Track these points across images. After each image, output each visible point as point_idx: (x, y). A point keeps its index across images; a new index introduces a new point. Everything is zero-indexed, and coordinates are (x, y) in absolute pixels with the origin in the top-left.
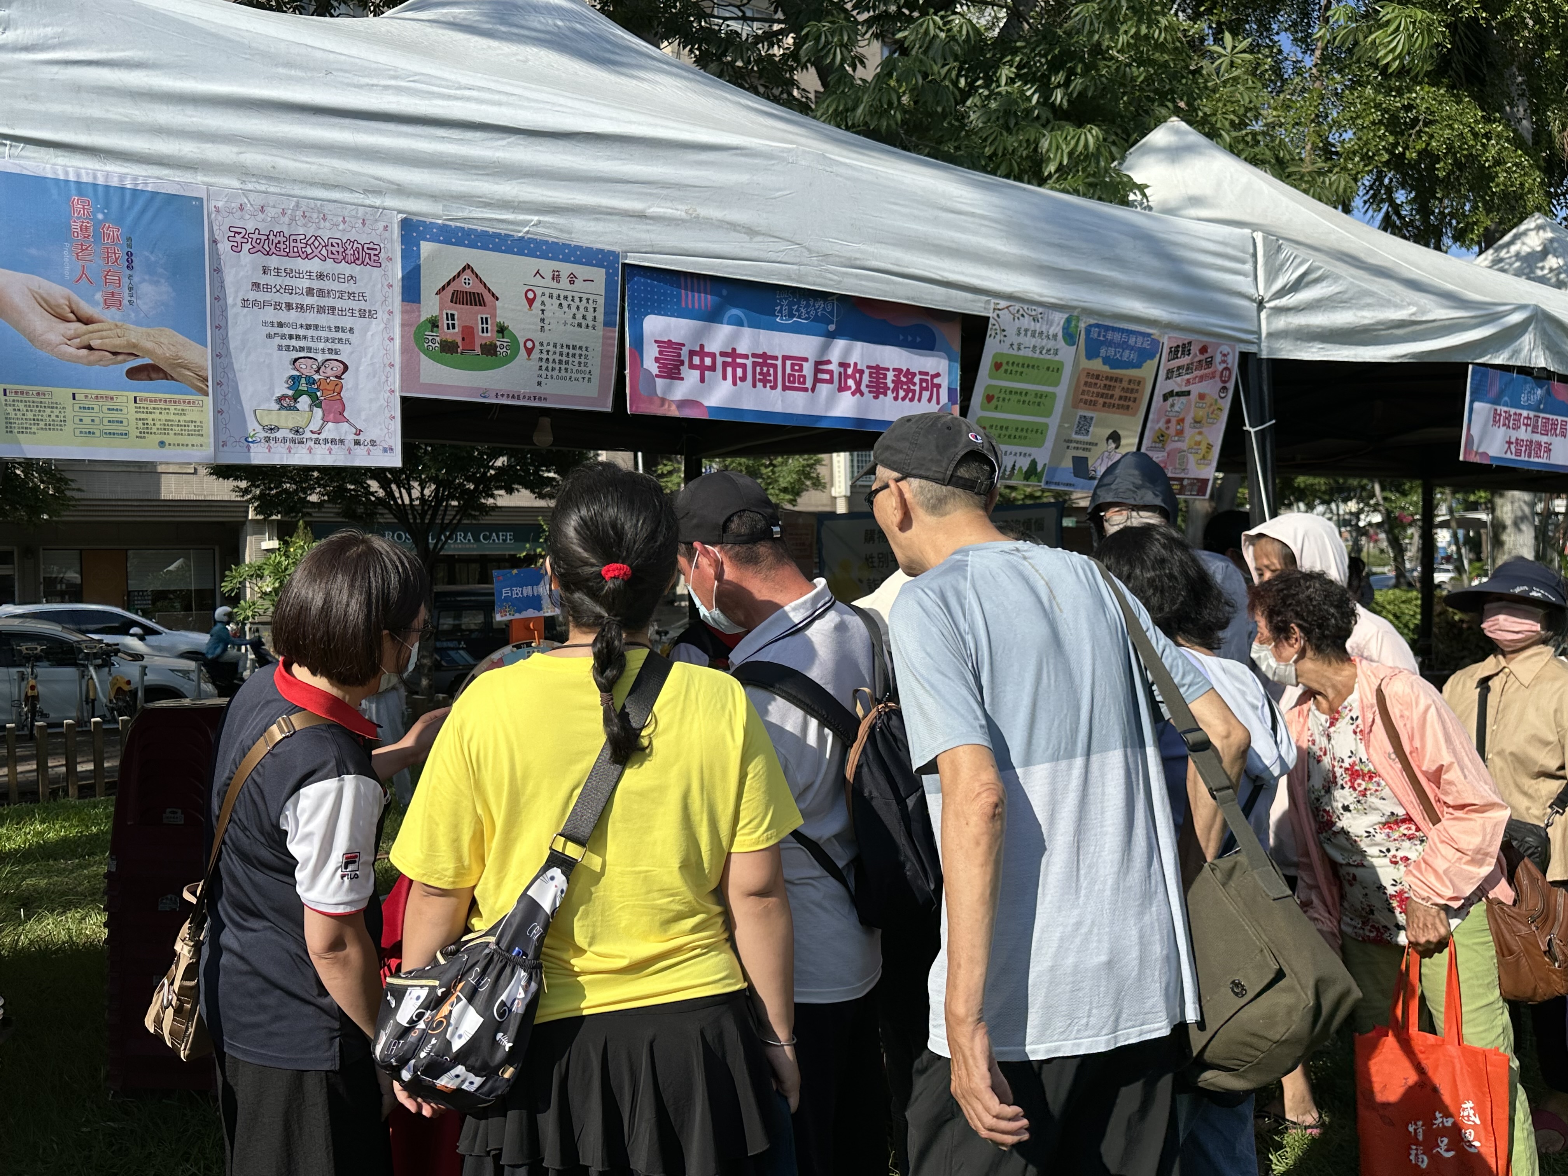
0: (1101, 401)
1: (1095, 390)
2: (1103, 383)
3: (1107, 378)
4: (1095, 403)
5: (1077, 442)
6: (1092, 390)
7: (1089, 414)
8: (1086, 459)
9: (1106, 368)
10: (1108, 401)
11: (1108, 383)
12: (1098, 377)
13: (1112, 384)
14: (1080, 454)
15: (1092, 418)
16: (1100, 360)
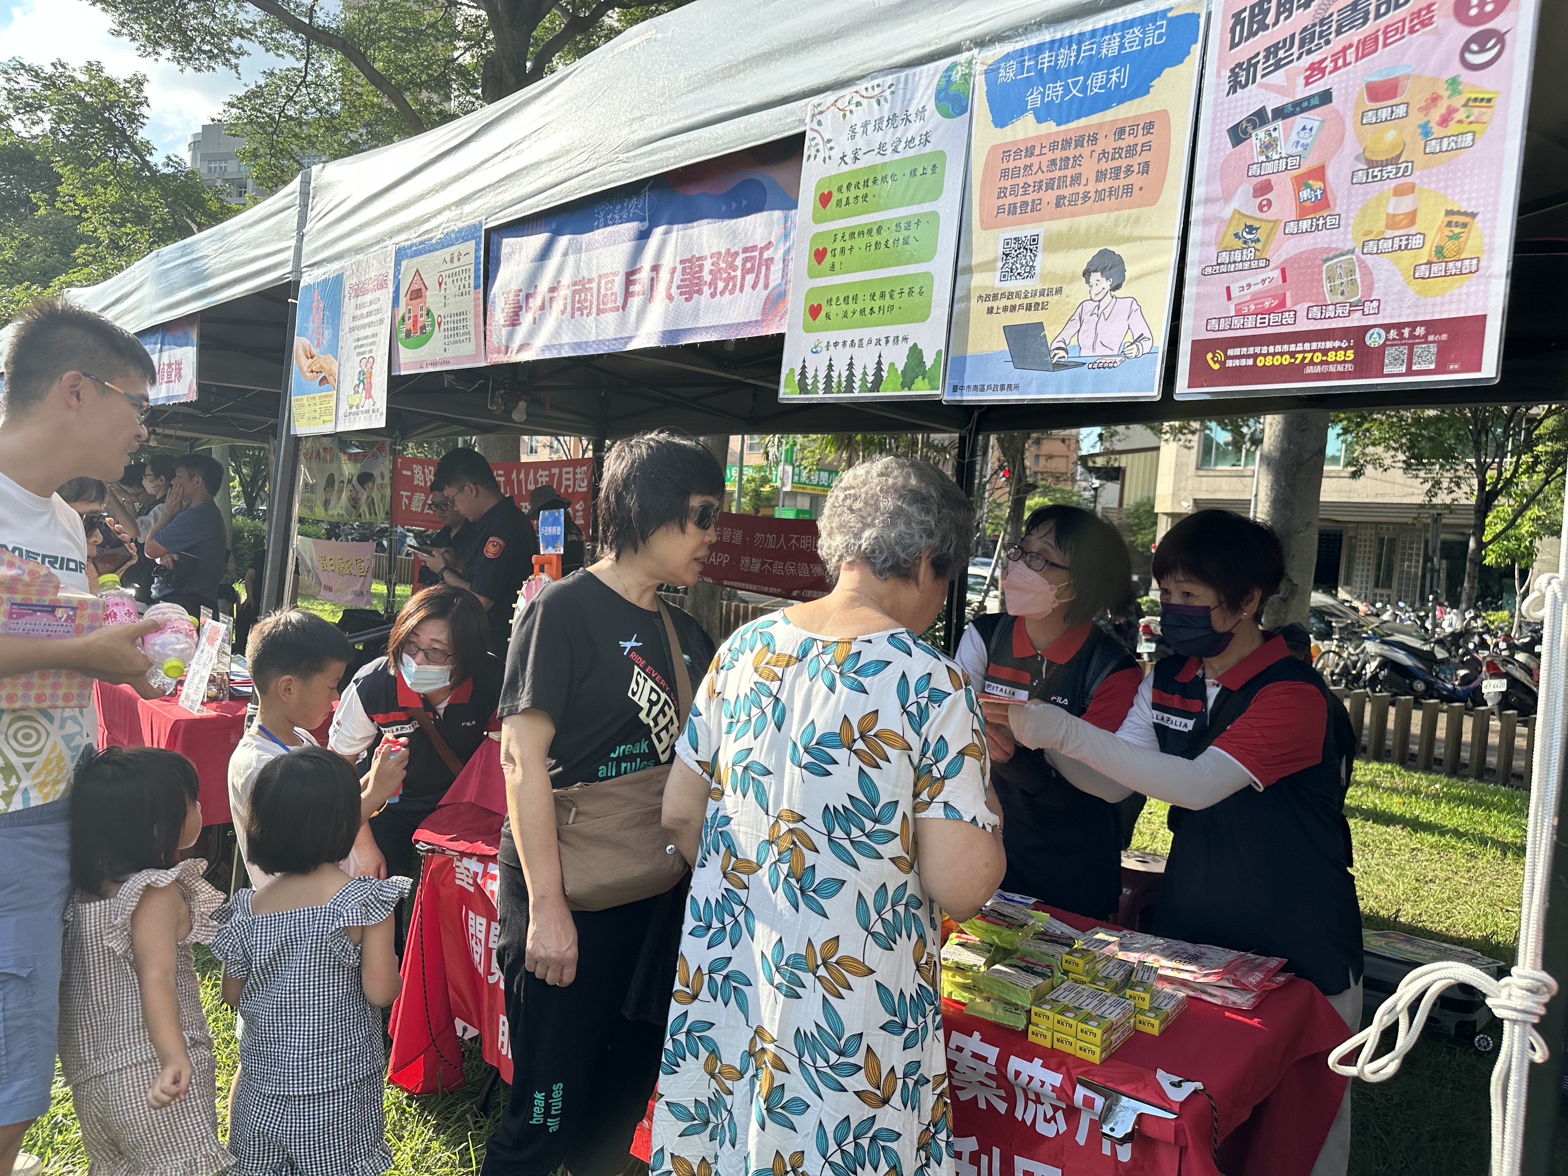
0: (1050, 196)
1: (1030, 180)
2: (1045, 161)
3: (1053, 146)
4: (1035, 206)
5: (1010, 296)
6: (1020, 181)
7: (1025, 231)
8: (1040, 326)
9: (1050, 127)
10: (1066, 192)
11: (1059, 154)
12: (1030, 152)
13: (1070, 153)
14: (1021, 318)
15: (1035, 240)
16: (1030, 118)
